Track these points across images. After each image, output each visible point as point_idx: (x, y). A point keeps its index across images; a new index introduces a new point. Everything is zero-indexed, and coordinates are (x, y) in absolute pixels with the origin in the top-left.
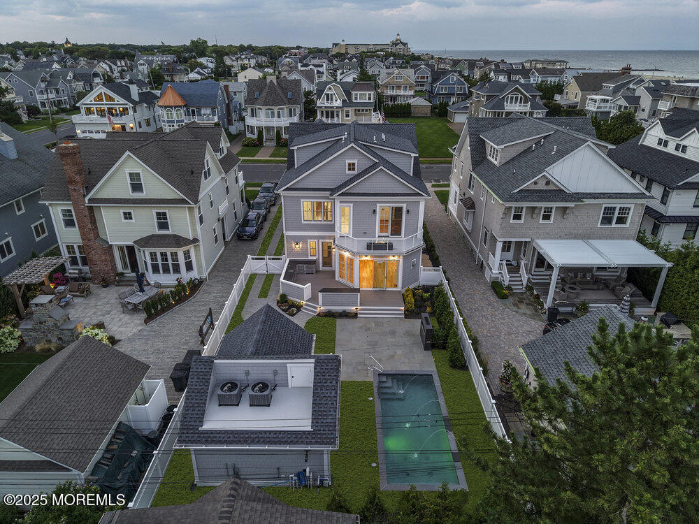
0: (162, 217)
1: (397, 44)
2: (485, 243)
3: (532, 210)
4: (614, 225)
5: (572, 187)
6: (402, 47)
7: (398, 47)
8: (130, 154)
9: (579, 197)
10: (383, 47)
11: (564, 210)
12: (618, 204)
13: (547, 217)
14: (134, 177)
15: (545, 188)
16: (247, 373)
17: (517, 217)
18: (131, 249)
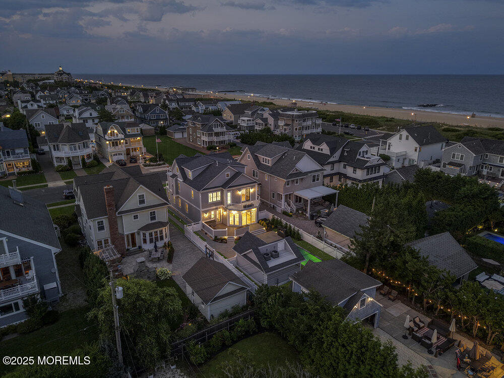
0: (153, 214)
1: (61, 74)
2: (273, 197)
3: (293, 181)
4: (316, 182)
5: (304, 171)
6: (67, 76)
7: (63, 76)
8: (142, 186)
9: (306, 173)
10: (48, 76)
11: (302, 179)
12: (316, 174)
13: (297, 182)
14: (142, 197)
15: (296, 172)
16: (267, 250)
17: (288, 184)
18: (133, 235)
